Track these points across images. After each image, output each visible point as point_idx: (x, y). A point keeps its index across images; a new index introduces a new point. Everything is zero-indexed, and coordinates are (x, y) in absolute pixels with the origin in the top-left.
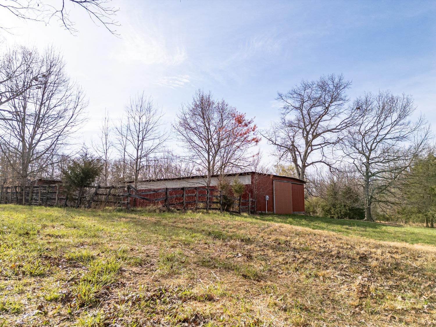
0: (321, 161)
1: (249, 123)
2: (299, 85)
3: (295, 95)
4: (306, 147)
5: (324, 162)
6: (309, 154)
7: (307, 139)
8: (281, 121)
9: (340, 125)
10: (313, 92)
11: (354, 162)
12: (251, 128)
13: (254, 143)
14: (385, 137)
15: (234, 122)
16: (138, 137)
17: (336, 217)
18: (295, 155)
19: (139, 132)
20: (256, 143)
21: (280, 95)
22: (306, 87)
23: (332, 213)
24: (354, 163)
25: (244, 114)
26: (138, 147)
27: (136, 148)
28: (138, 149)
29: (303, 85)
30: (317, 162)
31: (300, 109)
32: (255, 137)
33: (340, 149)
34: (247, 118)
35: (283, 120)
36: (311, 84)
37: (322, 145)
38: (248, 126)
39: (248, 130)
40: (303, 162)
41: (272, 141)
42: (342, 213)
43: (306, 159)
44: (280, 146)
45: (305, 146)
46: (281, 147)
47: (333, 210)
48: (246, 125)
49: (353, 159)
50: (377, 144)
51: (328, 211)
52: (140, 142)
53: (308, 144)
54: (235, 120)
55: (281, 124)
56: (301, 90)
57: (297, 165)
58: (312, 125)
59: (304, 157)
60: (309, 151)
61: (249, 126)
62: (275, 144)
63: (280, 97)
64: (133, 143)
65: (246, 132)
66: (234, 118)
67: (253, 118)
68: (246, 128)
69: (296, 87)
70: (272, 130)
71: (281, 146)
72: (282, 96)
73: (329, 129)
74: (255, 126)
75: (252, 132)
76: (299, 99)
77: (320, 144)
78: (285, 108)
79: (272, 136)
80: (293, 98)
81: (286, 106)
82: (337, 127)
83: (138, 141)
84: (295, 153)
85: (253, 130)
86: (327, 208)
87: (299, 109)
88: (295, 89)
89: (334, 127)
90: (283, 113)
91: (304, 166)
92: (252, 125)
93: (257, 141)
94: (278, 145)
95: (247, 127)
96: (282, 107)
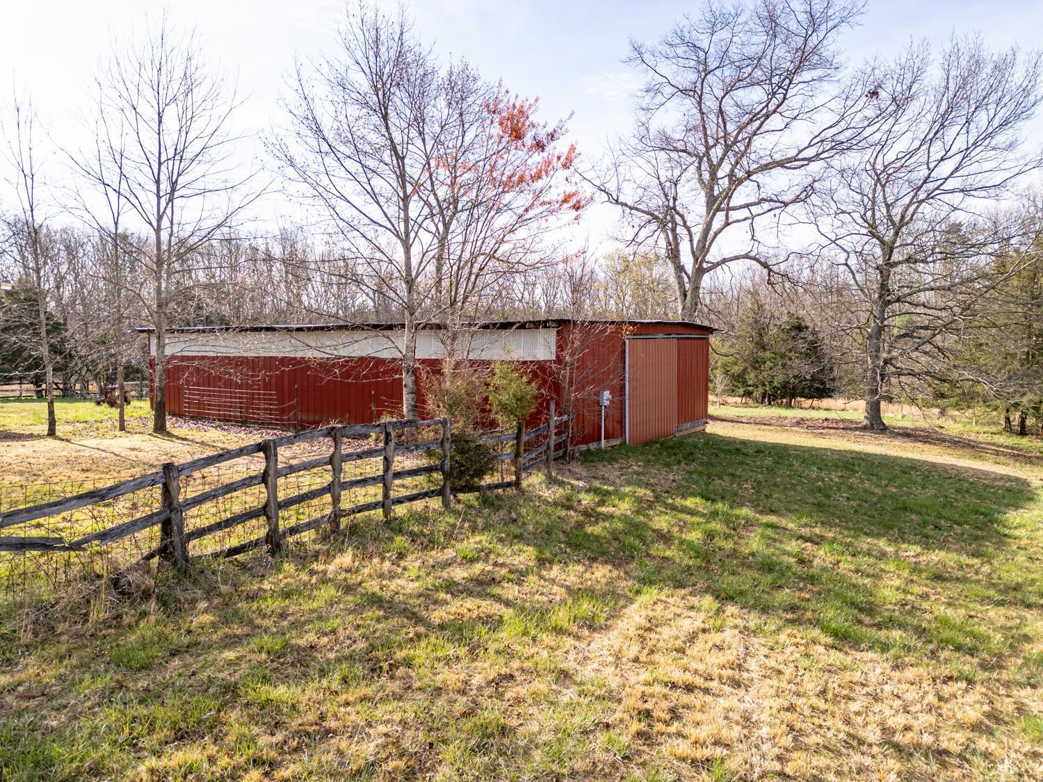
0: (746, 256)
1: (552, 136)
2: (696, 16)
3: (681, 50)
4: (708, 213)
5: (754, 259)
6: (716, 234)
7: (712, 189)
8: (635, 132)
9: (809, 146)
10: (735, 39)
11: (847, 260)
12: (559, 158)
13: (568, 214)
14: (942, 184)
15: (496, 130)
16: (158, 182)
17: (758, 393)
18: (675, 236)
19: (160, 164)
20: (574, 213)
21: (638, 50)
22: (716, 23)
23: (750, 383)
24: (847, 265)
25: (531, 101)
26: (160, 218)
27: (151, 224)
28: (159, 226)
29: (708, 15)
30: (737, 258)
31: (694, 93)
32: (570, 189)
33: (806, 221)
34: (542, 119)
35: (643, 128)
36: (733, 12)
37: (755, 209)
38: (547, 149)
39: (548, 163)
40: (696, 260)
41: (607, 193)
42: (775, 384)
43: (708, 250)
44: (631, 208)
45: (703, 210)
46: (633, 211)
47: (752, 375)
48: (540, 146)
49: (846, 251)
50: (918, 207)
51: (738, 376)
52: (163, 202)
53: (715, 203)
54: (501, 124)
55: (634, 141)
56: (700, 31)
57: (680, 269)
58: (728, 148)
59: (701, 245)
60: (716, 225)
61: (549, 148)
62: (617, 202)
63: (636, 54)
64: (140, 208)
65: (540, 171)
66: (497, 119)
67: (564, 119)
68: (537, 158)
69: (686, 22)
70: (608, 161)
71: (636, 209)
72: (643, 51)
73: (777, 157)
74: (573, 149)
75: (562, 174)
76: (692, 63)
77: (747, 206)
78: (648, 91)
79: (608, 178)
80: (674, 60)
81: (654, 83)
82: (800, 152)
83: (159, 197)
84: (673, 230)
85: (565, 166)
86: (736, 369)
87: (691, 93)
88: (685, 30)
89: (792, 153)
90: (644, 106)
91: (700, 271)
92: (560, 147)
93: (577, 207)
94: (626, 205)
95: (545, 154)
96: (643, 87)
